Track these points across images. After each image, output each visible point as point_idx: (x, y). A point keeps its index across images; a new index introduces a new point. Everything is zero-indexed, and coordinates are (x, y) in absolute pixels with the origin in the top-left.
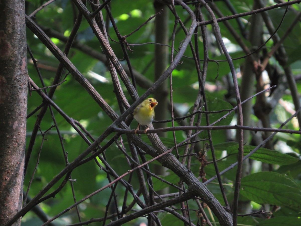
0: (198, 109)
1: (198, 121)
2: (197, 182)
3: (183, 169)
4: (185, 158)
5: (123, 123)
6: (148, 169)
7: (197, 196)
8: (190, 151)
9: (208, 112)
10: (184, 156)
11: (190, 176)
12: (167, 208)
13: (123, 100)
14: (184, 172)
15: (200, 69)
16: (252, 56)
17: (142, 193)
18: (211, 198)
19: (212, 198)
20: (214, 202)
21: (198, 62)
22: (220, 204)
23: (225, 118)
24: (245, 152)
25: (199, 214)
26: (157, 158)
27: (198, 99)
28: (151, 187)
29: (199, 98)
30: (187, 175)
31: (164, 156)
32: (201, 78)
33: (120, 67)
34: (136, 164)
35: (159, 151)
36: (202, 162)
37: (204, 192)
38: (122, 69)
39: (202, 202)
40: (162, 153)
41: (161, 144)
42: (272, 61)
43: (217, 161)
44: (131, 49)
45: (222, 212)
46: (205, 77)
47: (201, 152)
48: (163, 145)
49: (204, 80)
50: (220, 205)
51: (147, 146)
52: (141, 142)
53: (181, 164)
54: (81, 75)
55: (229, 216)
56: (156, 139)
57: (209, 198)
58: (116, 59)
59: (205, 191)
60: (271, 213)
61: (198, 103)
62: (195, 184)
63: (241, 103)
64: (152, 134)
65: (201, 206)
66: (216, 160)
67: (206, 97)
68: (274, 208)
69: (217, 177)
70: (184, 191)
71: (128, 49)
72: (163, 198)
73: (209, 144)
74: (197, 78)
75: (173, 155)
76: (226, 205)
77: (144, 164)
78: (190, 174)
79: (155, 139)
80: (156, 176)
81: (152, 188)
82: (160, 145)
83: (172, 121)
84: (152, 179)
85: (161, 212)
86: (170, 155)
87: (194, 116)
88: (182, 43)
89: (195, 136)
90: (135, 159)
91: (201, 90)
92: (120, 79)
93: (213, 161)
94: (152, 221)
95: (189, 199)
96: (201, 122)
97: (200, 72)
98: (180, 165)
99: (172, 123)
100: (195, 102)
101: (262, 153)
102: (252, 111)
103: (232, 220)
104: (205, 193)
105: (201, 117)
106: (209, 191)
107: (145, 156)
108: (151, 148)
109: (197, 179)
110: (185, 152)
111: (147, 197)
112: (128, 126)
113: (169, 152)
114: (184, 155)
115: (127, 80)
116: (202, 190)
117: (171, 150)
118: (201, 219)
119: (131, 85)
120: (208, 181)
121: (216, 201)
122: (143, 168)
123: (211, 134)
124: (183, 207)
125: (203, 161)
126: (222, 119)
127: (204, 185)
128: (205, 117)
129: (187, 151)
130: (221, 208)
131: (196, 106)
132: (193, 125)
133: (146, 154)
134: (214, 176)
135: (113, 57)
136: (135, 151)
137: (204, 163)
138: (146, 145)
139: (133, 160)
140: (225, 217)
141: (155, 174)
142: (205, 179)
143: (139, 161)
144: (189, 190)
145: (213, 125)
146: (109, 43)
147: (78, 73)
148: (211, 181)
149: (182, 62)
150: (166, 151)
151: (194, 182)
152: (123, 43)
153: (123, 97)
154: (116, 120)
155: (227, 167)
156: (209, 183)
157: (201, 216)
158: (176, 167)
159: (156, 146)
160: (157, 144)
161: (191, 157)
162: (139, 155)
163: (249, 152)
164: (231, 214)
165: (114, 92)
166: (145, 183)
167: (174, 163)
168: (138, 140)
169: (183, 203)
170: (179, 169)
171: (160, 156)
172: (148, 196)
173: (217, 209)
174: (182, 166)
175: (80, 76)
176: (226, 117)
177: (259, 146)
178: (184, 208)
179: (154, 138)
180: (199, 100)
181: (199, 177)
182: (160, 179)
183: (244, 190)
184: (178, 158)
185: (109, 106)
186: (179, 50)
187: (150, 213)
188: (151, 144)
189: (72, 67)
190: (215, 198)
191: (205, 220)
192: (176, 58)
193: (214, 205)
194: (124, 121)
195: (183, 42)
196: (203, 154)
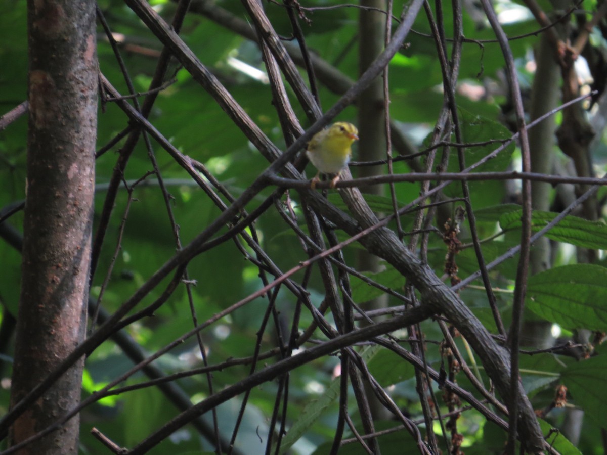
0: (441, 139)
1: (443, 162)
2: (438, 285)
3: (410, 258)
4: (417, 237)
5: (290, 166)
6: (340, 260)
7: (439, 314)
8: (426, 223)
9: (462, 144)
10: (413, 233)
11: (424, 273)
12: (382, 337)
13: (290, 120)
14: (414, 265)
15: (446, 58)
16: (553, 29)
17: (329, 308)
18: (466, 318)
19: (469, 317)
20: (472, 326)
21: (442, 42)
22: (485, 330)
23: (494, 157)
24: (536, 225)
25: (445, 349)
26: (357, 236)
27: (442, 117)
28: (347, 295)
29: (444, 116)
30: (418, 272)
31: (371, 233)
32: (448, 76)
33: (283, 55)
34: (317, 249)
35: (363, 222)
36: (451, 245)
37: (453, 305)
38: (288, 58)
39: (449, 325)
40: (368, 227)
41: (366, 209)
42: (596, 38)
43: (481, 243)
44: (306, 18)
45: (489, 347)
46: (456, 73)
47: (448, 225)
48: (370, 211)
49: (453, 80)
50: (484, 332)
51: (337, 214)
52: (327, 205)
53: (406, 249)
54: (206, 72)
55: (504, 354)
56: (356, 200)
57: (462, 317)
58: (276, 39)
59: (454, 303)
60: (592, 348)
61: (441, 126)
62: (436, 289)
63: (527, 127)
64: (348, 189)
65: (448, 333)
66: (479, 241)
67: (459, 114)
68: (597, 337)
69: (480, 274)
70: (413, 303)
71: (301, 17)
72: (372, 317)
73: (464, 209)
74: (441, 75)
75: (390, 231)
76: (500, 332)
77: (331, 250)
78: (425, 269)
79: (353, 200)
80: (357, 273)
81: (349, 297)
82: (364, 210)
83: (388, 162)
84: (348, 278)
85: (368, 345)
86: (384, 230)
87: (434, 152)
88: (407, 7)
89: (436, 193)
90: (315, 238)
91: (448, 99)
92: (284, 78)
93: (472, 243)
94: (350, 363)
95: (423, 319)
96: (447, 164)
97: (446, 64)
98: (405, 251)
99: (389, 167)
100: (437, 123)
101: (571, 227)
102: (553, 139)
103: (509, 362)
104: (454, 307)
105: (449, 154)
106: (463, 303)
107: (335, 233)
108: (346, 217)
109: (439, 280)
110: (416, 224)
111: (341, 315)
112: (301, 172)
113: (383, 226)
114: (414, 230)
115: (298, 81)
116: (448, 302)
117: (386, 221)
118: (450, 359)
119: (307, 92)
120: (462, 283)
121: (477, 324)
122: (331, 257)
123: (468, 188)
124: (413, 336)
125: (452, 242)
126: (489, 158)
127: (453, 292)
128: (456, 155)
129: (421, 222)
130: (488, 337)
131: (437, 131)
132: (433, 171)
133: (338, 228)
134: (475, 273)
135: (269, 34)
136: (315, 222)
137: (455, 246)
138: (336, 210)
139: (311, 241)
140: (496, 357)
141: (356, 270)
142: (457, 278)
143: (323, 242)
144: (423, 301)
145: (472, 170)
146: (261, 6)
147: (199, 66)
148: (469, 283)
149: (408, 45)
150: (377, 222)
151: (434, 286)
152: (292, 5)
153: (289, 114)
154: (276, 161)
155: (501, 253)
156: (464, 287)
157: (449, 354)
158: (395, 256)
159: (357, 213)
160: (358, 210)
161: (428, 235)
162: (323, 230)
163: (545, 225)
164: (508, 350)
165: (273, 103)
166: (335, 287)
167: (393, 247)
168: (321, 200)
169: (413, 327)
170: (403, 258)
171: (365, 232)
172: (342, 313)
173: (479, 339)
174: (408, 252)
175: (204, 71)
176: (498, 154)
177: (565, 212)
178: (414, 338)
179: (352, 196)
180: (443, 119)
181: (445, 276)
182: (364, 280)
183: (536, 301)
184: (401, 236)
185: (261, 132)
186: (402, 20)
187: (345, 348)
188: (345, 207)
189: (187, 55)
190: (476, 318)
191: (456, 362)
192: (396, 37)
193: (474, 332)
194: (292, 163)
195: (409, 5)
196: (452, 228)
